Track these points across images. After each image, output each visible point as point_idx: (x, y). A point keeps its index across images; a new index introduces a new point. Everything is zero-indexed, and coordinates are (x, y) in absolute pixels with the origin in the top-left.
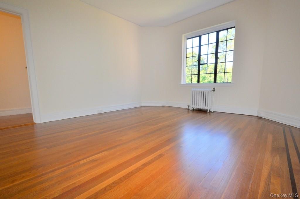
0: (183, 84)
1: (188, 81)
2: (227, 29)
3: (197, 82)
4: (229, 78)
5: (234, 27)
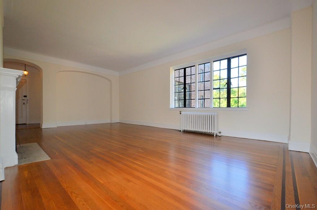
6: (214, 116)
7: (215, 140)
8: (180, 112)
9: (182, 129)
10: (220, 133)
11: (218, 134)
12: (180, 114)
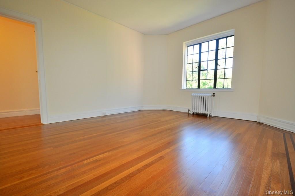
0: (184, 89)
1: (189, 86)
2: (226, 37)
3: (197, 88)
4: (228, 84)
5: (233, 35)
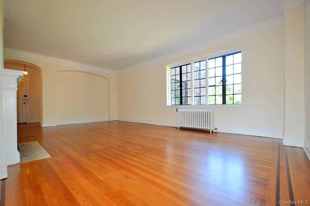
6: (210, 113)
7: (211, 136)
8: (177, 109)
9: (179, 126)
10: (216, 129)
11: (215, 131)
12: (177, 111)
